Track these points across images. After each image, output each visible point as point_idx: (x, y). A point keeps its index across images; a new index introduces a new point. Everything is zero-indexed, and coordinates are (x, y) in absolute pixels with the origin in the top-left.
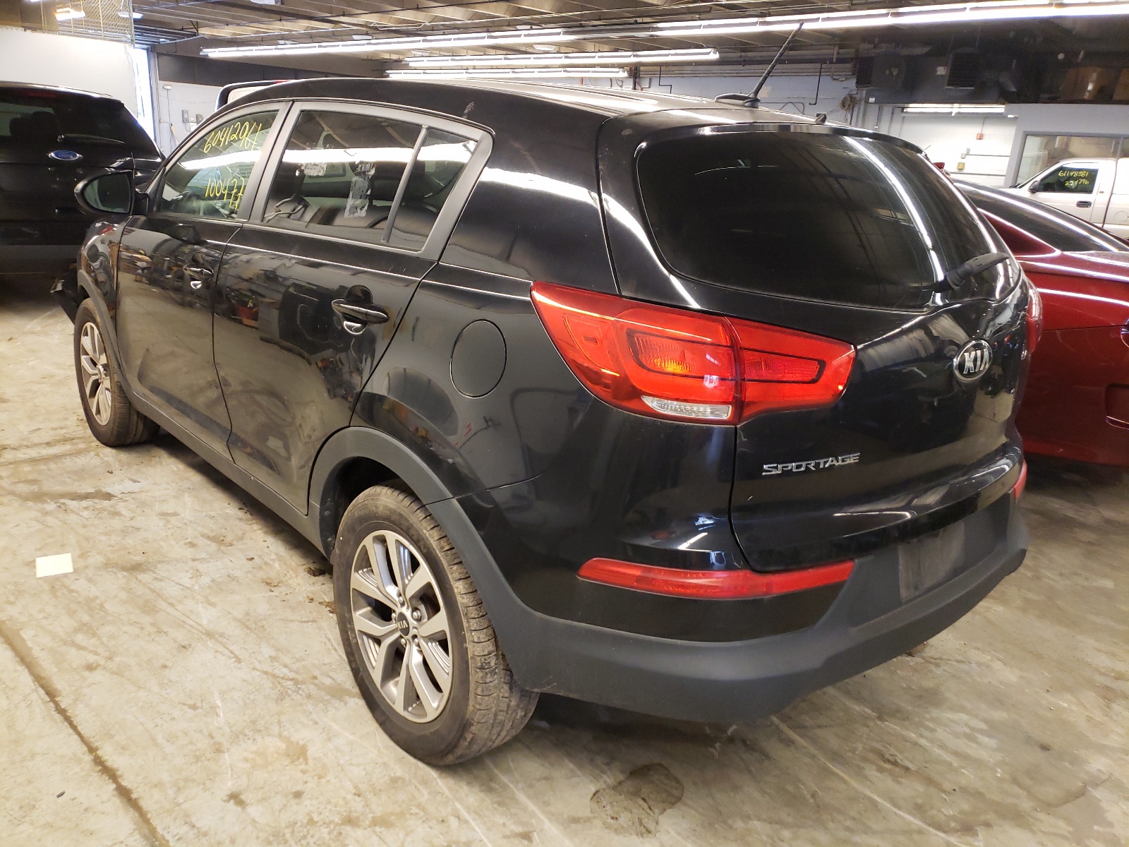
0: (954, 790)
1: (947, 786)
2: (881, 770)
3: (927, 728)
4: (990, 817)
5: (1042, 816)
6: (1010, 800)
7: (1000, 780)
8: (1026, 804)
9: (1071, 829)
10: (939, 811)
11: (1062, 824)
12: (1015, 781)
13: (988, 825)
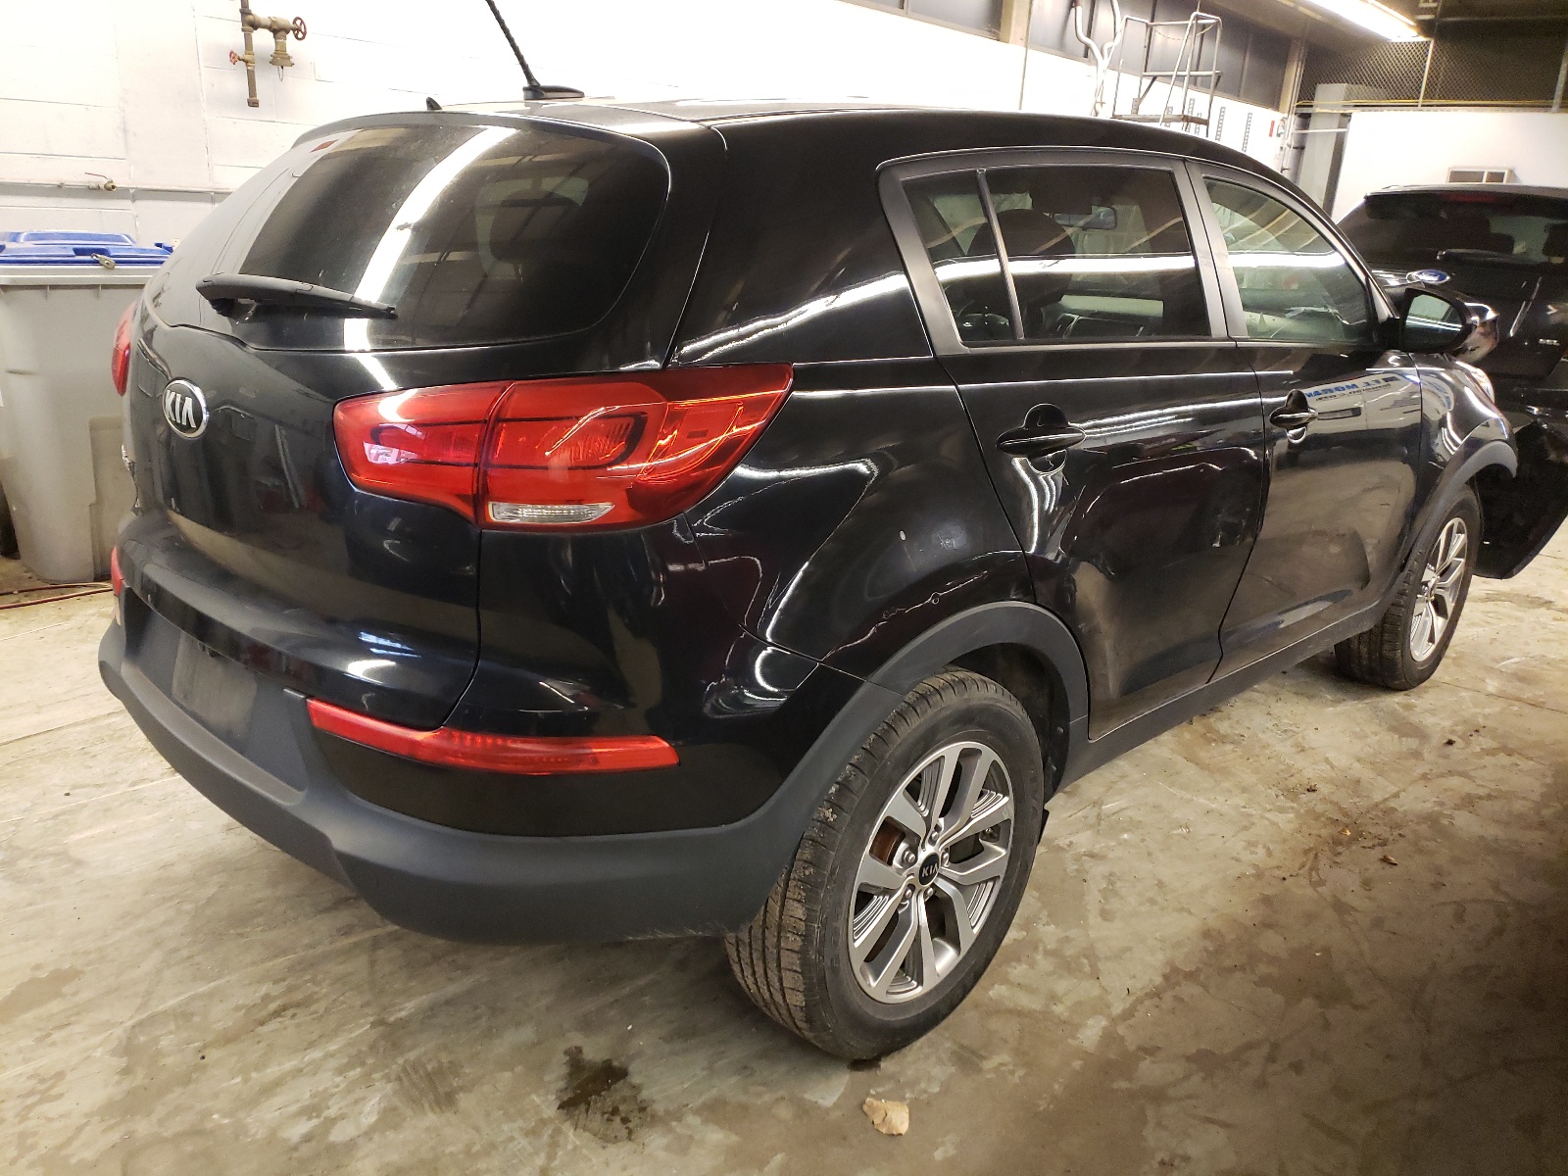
0: (203, 1058)
1: (213, 1055)
2: (267, 999)
3: (350, 1066)
4: (139, 1078)
5: (115, 1136)
6: (160, 1111)
7: (206, 1114)
8: (143, 1127)
9: (73, 1161)
10: (171, 1033)
11: (88, 1155)
12: (196, 1132)
13: (126, 1071)
